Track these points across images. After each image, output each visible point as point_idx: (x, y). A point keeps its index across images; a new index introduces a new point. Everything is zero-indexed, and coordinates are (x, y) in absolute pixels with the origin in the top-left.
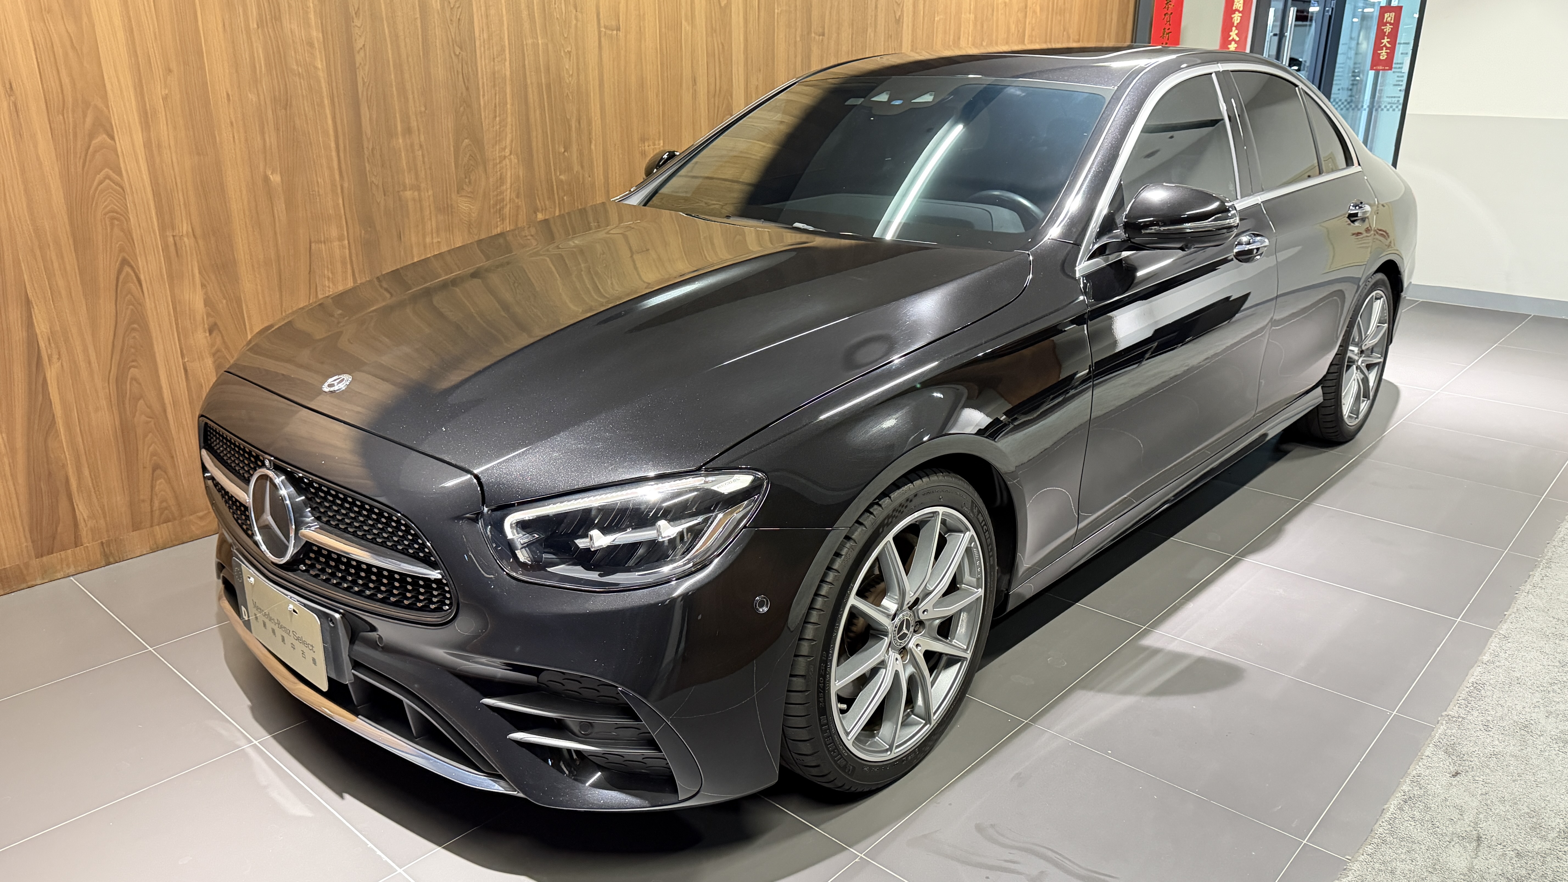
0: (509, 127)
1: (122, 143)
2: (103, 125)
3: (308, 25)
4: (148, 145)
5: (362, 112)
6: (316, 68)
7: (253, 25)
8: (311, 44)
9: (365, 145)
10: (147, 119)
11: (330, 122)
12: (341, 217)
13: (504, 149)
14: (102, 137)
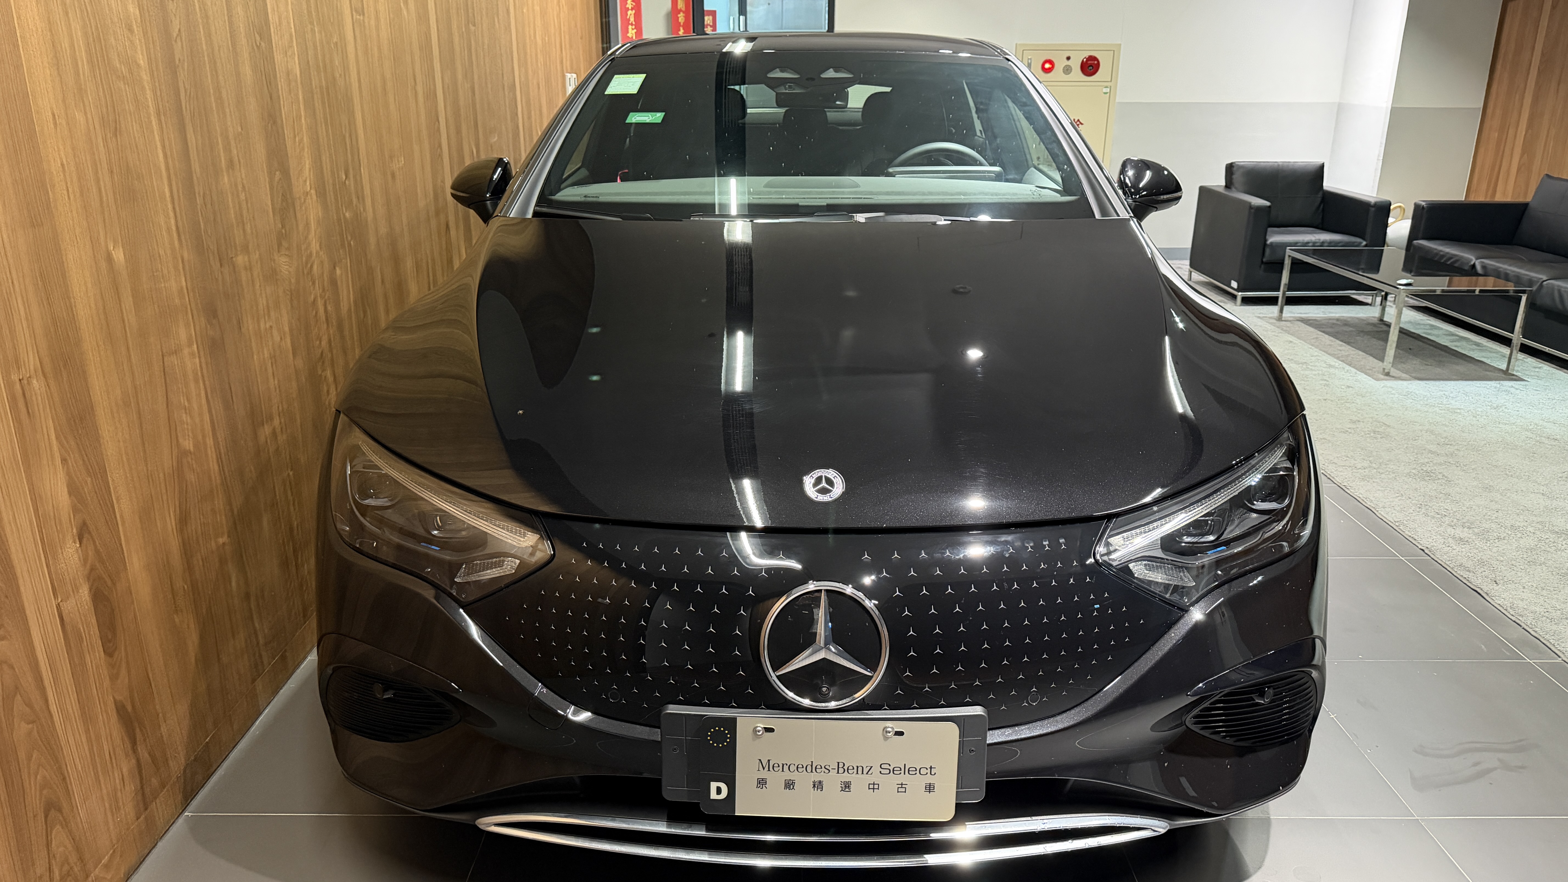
0: (306, 150)
5: (188, 136)
9: (197, 191)
11: (161, 155)
12: (186, 308)
13: (305, 181)
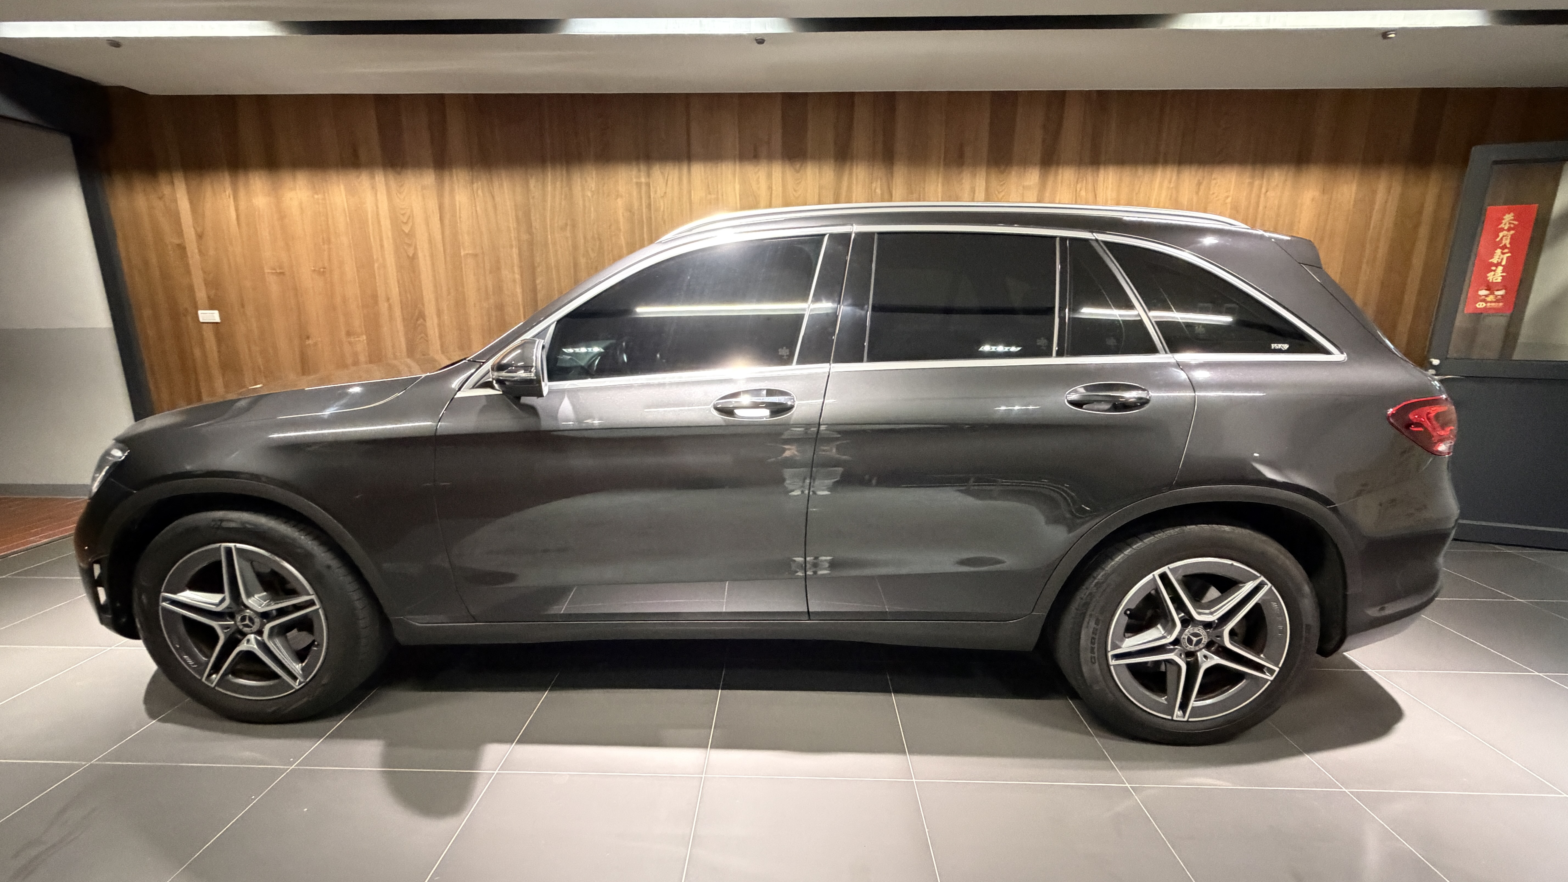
1: (429, 323)
2: (422, 315)
3: (514, 272)
4: (439, 325)
6: (516, 292)
7: (488, 272)
8: (514, 281)
10: (439, 313)
14: (421, 321)
